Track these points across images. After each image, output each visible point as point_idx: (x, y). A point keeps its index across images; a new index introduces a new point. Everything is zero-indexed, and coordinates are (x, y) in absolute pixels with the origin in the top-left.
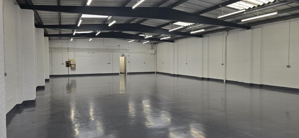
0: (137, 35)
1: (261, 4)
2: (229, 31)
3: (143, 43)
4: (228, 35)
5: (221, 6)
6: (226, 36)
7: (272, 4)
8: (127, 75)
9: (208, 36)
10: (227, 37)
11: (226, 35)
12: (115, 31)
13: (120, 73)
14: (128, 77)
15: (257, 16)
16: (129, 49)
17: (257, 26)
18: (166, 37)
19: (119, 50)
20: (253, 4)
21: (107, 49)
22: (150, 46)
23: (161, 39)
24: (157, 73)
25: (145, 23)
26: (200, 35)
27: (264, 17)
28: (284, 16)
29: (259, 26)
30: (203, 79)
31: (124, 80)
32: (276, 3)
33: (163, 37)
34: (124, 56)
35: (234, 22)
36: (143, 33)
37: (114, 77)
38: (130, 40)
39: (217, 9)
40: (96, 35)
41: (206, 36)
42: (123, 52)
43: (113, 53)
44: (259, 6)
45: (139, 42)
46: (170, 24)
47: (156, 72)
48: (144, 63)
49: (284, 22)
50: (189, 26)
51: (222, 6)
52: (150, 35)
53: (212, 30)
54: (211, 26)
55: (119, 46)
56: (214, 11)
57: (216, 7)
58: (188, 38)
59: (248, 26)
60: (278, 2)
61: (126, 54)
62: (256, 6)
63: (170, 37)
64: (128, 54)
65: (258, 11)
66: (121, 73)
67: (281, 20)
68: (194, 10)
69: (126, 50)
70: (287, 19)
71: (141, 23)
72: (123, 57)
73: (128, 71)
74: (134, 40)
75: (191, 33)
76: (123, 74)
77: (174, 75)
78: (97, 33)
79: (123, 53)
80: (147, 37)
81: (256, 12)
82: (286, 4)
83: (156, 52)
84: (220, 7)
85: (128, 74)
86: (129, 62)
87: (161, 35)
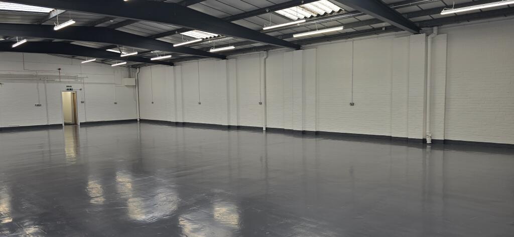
0: (103, 50)
1: (322, 13)
2: (269, 51)
3: (112, 66)
4: (267, 57)
5: (267, 11)
6: (265, 59)
7: (336, 14)
8: (81, 127)
9: (236, 58)
10: (267, 59)
11: (265, 57)
12: (56, 40)
13: (63, 125)
14: (82, 131)
15: (315, 30)
16: (83, 76)
17: (309, 45)
18: (162, 55)
19: (60, 77)
20: (311, 11)
21: (32, 76)
22: (125, 71)
23: (152, 59)
24: (142, 121)
25: (128, 29)
26: (222, 56)
27: (322, 34)
28: (347, 33)
29: (312, 45)
30: (229, 128)
31: (73, 138)
32: (341, 13)
33: (155, 56)
34: (71, 89)
35: (279, 38)
36: (118, 45)
37: (53, 132)
38: (85, 60)
39: (260, 16)
40: (14, 46)
41: (233, 58)
42: (69, 82)
43: (48, 85)
44: (318, 15)
45: (103, 62)
46: (175, 33)
47: (138, 120)
48: (116, 103)
49: (346, 42)
50: (207, 38)
51: (269, 12)
52: (132, 51)
53: (242, 48)
54: (245, 42)
55: (59, 69)
56: (255, 18)
57: (260, 11)
58: (201, 60)
59: (298, 45)
60: (344, 12)
61: (75, 87)
62: (315, 15)
63: (170, 56)
64: (80, 86)
65: (317, 23)
66: (66, 124)
67: (343, 38)
68: (223, 13)
69: (75, 78)
70: (349, 38)
71: (119, 27)
72: (69, 93)
73: (81, 119)
74: (94, 60)
75: (212, 51)
76: (71, 127)
77: (177, 124)
78: (16, 42)
79: (70, 85)
80: (125, 54)
81: (314, 24)
82: (354, 17)
83: (137, 82)
84: (265, 12)
85: (83, 124)
86: (82, 102)
87: (152, 52)
